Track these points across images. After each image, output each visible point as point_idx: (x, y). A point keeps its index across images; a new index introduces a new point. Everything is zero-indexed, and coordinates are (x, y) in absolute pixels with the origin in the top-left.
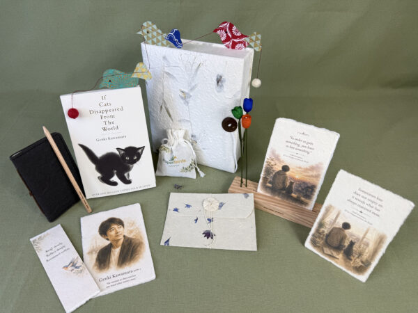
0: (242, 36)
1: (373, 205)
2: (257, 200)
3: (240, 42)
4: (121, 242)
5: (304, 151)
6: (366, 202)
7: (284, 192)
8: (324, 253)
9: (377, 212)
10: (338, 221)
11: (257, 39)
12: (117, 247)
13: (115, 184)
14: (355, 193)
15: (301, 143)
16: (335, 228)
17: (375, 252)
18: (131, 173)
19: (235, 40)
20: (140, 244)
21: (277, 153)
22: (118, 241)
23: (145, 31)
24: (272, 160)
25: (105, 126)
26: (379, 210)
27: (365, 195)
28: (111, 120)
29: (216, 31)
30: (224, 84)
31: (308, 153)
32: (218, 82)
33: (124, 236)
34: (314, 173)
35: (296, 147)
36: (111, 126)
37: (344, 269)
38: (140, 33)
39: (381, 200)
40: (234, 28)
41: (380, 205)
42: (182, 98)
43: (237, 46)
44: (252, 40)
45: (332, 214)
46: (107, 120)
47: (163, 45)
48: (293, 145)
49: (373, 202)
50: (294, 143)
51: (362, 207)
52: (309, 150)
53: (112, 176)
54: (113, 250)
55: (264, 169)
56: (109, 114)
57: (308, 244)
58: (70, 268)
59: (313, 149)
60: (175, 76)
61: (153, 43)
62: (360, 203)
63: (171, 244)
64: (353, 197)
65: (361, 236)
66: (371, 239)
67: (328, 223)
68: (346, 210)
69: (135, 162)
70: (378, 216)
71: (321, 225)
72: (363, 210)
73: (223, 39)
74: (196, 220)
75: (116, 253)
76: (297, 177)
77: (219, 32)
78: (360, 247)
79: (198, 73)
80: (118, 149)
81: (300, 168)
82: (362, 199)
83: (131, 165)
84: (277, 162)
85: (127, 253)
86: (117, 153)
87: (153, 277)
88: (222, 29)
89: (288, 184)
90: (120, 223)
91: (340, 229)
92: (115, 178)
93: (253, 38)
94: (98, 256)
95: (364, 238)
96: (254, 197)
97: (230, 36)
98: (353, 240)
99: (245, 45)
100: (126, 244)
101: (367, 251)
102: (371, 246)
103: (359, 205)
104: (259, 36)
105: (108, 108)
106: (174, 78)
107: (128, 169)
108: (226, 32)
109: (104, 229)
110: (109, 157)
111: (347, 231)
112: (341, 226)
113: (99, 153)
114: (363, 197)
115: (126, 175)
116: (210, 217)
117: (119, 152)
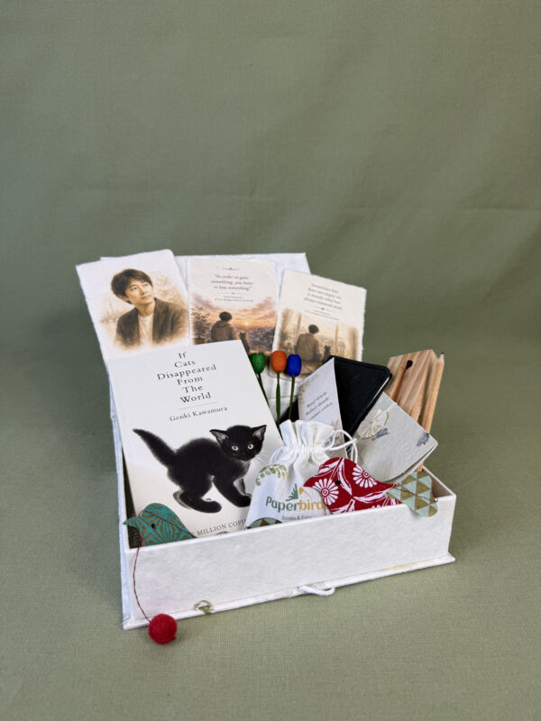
1: (331, 298)
4: (152, 306)
9: (337, 305)
14: (310, 289)
15: (234, 280)
16: (301, 336)
22: (147, 305)
24: (201, 309)
27: (321, 290)
31: (247, 289)
33: (155, 299)
35: (228, 285)
41: (338, 297)
45: (292, 319)
49: (330, 295)
52: (246, 286)
62: (317, 299)
64: (309, 294)
65: (334, 338)
66: (344, 336)
67: (292, 331)
68: (306, 311)
70: (340, 308)
71: (284, 336)
75: (146, 323)
82: (320, 295)
84: (209, 311)
85: (164, 325)
91: (307, 335)
94: (119, 326)
95: (336, 338)
98: (328, 345)
103: (318, 302)
111: (316, 336)
112: (308, 331)
114: (319, 292)
117: (217, 437)
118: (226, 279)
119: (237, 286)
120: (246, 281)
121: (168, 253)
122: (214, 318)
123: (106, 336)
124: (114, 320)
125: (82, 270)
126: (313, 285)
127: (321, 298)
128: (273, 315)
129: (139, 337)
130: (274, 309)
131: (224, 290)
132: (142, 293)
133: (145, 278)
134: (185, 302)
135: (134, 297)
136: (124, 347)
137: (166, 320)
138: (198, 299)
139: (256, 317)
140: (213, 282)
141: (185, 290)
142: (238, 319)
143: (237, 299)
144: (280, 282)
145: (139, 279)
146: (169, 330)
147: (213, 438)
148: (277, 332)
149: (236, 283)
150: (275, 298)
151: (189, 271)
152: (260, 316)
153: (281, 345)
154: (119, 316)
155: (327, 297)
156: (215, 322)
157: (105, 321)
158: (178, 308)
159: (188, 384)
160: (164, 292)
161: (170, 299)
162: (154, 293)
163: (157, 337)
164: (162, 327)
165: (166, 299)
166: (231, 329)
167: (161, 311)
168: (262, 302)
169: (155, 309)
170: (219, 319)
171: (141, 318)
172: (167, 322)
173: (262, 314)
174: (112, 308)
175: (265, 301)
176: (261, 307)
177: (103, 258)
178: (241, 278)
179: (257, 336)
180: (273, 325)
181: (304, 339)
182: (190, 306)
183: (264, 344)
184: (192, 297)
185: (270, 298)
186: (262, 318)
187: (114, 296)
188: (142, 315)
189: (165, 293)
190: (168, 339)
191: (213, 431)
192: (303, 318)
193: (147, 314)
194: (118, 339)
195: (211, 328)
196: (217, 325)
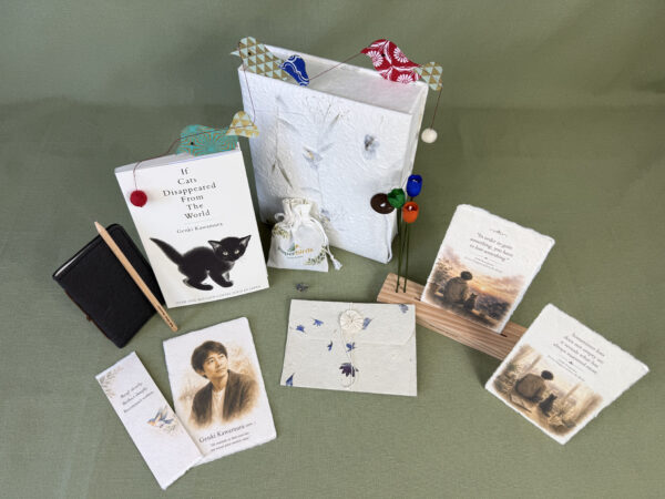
0: (410, 64)
1: (590, 357)
2: (420, 315)
3: (405, 73)
4: (225, 380)
5: (497, 256)
6: (581, 352)
7: (462, 306)
8: (511, 400)
9: (593, 367)
10: (536, 367)
11: (435, 72)
12: (220, 388)
13: (209, 288)
14: (566, 338)
16: (531, 375)
17: (583, 413)
18: (231, 272)
19: (398, 69)
20: (252, 383)
21: (455, 253)
22: (221, 378)
23: (245, 51)
24: (447, 262)
25: (188, 211)
26: (596, 366)
27: (579, 343)
28: (197, 202)
29: (366, 51)
30: (377, 150)
31: (503, 260)
32: (367, 146)
33: (229, 371)
34: (509, 288)
35: (486, 249)
36: (199, 211)
37: (537, 425)
38: (236, 53)
39: (603, 355)
40: (397, 51)
41: (599, 360)
42: (308, 159)
43: (401, 78)
44: (426, 73)
45: (528, 357)
46: (191, 202)
47: (275, 77)
48: (480, 246)
49: (589, 354)
50: (483, 244)
51: (573, 357)
52: (505, 256)
53: (204, 278)
54: (214, 393)
55: (433, 272)
56: (194, 194)
57: (490, 386)
58: (158, 423)
59: (511, 255)
60: (296, 127)
61: (259, 72)
62: (571, 352)
63: (296, 383)
64: (562, 343)
65: (567, 391)
66: (581, 398)
67: (522, 367)
68: (549, 357)
69: (237, 257)
70: (594, 372)
71: (511, 367)
72: (574, 362)
73: (378, 64)
74: (330, 346)
75: (219, 398)
76: (483, 289)
77: (370, 54)
78: (563, 403)
79: (335, 127)
80: (210, 242)
81: (489, 278)
82: (575, 348)
83: (231, 263)
84: (454, 265)
85: (234, 399)
86: (210, 247)
87: (273, 435)
88: (377, 49)
89: (468, 296)
90: (222, 350)
91: (538, 377)
92: (208, 281)
93: (430, 70)
94: (195, 402)
95: (570, 393)
96: (417, 310)
97: (390, 61)
99: (413, 77)
100: (233, 384)
101: (572, 410)
102: (579, 406)
103: (569, 354)
104: (440, 69)
105: (191, 186)
106: (294, 129)
107: (227, 268)
108: (383, 55)
109: (200, 359)
110: (199, 254)
111: (547, 382)
112: (540, 374)
113: (183, 250)
114: (576, 345)
115: (224, 275)
116: (350, 342)
117: (213, 246)
120: (507, 250)
129: (211, 413)
132: (218, 367)
135: (210, 371)
146: (238, 405)
162: (228, 365)
163: (227, 413)
164: (232, 402)
169: (228, 382)
172: (237, 396)
181: (531, 379)
188: (215, 389)
194: (192, 417)
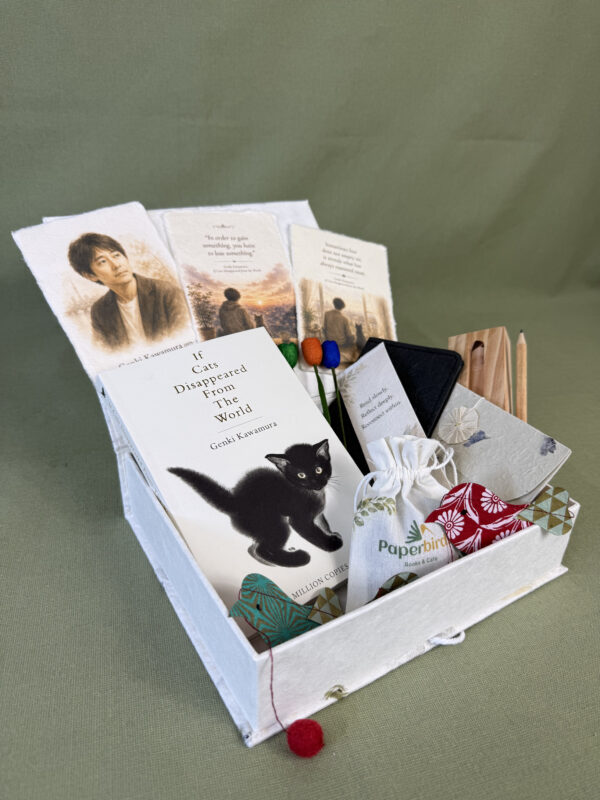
1: (350, 261)
4: (133, 288)
5: (242, 253)
10: (325, 300)
12: (127, 298)
14: (324, 251)
15: (230, 243)
16: (327, 315)
26: (359, 266)
27: (337, 251)
39: (355, 252)
41: (358, 260)
45: (312, 293)
49: (349, 257)
51: (341, 269)
62: (336, 264)
66: (374, 311)
67: (315, 309)
70: (362, 274)
71: (308, 317)
78: (369, 329)
82: (337, 257)
91: (333, 312)
95: (366, 312)
98: (359, 323)
101: (379, 332)
103: (337, 267)
111: (344, 312)
112: (333, 307)
114: (335, 254)
117: (276, 464)
118: (221, 242)
119: (237, 250)
120: (247, 243)
121: (136, 207)
122: (219, 299)
123: (80, 334)
124: (85, 310)
125: (23, 238)
126: (327, 245)
127: (339, 261)
128: (288, 288)
129: (125, 332)
130: (288, 281)
131: (220, 257)
132: (115, 268)
133: (114, 246)
134: (176, 277)
135: (104, 275)
136: (108, 349)
137: (156, 304)
138: (191, 272)
139: (269, 292)
140: (205, 246)
141: (172, 260)
142: (248, 297)
143: (242, 269)
144: (287, 242)
145: (106, 248)
146: (163, 319)
147: (272, 466)
148: (299, 312)
149: (235, 246)
150: (287, 266)
151: (170, 232)
152: (275, 290)
153: (307, 329)
154: (92, 304)
155: (345, 259)
156: (220, 304)
157: (73, 312)
158: (167, 287)
159: (219, 397)
160: (144, 264)
161: (155, 274)
162: (129, 266)
163: (150, 330)
164: (154, 316)
165: (149, 275)
166: (242, 312)
167: (147, 293)
168: (273, 272)
169: (138, 289)
170: (225, 299)
171: (121, 305)
172: (158, 309)
173: (276, 287)
174: (77, 292)
175: (275, 269)
176: (273, 278)
177: (45, 219)
178: (239, 239)
179: (276, 319)
180: (292, 303)
181: (330, 318)
182: (184, 284)
183: (287, 328)
184: (182, 270)
185: (279, 265)
186: (277, 294)
187: (76, 275)
188: (122, 300)
189: (146, 266)
190: (165, 332)
191: (269, 457)
192: (324, 290)
193: (129, 298)
194: (97, 338)
195: (217, 313)
196: (224, 307)
